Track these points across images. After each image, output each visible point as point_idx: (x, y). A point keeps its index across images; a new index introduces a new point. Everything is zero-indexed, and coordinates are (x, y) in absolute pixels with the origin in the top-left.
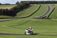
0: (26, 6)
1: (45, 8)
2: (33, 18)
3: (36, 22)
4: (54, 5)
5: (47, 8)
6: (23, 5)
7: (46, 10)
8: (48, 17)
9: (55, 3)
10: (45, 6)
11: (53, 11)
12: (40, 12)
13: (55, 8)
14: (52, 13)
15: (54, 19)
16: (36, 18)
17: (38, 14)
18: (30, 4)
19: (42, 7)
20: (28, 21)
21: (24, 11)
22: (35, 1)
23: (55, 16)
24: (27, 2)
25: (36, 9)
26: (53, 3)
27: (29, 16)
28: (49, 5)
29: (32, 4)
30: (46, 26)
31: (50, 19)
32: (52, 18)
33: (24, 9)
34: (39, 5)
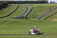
0: (4, 5)
1: (23, 8)
2: (11, 18)
3: (15, 22)
4: (32, 5)
5: (25, 7)
6: (1, 5)
7: (24, 10)
8: (26, 17)
9: (33, 3)
10: (23, 6)
11: (31, 11)
12: (18, 11)
13: (33, 8)
14: (30, 13)
15: (32, 19)
16: (14, 18)
17: (16, 14)
18: (8, 4)
19: (21, 7)
20: (6, 21)
21: (2, 11)
22: (13, 1)
23: (33, 16)
24: (5, 2)
25: (14, 9)
26: (31, 3)
27: (7, 15)
28: (27, 5)
29: (10, 4)
30: (24, 26)
31: (28, 18)
32: (30, 17)
33: (2, 9)
34: (17, 5)
